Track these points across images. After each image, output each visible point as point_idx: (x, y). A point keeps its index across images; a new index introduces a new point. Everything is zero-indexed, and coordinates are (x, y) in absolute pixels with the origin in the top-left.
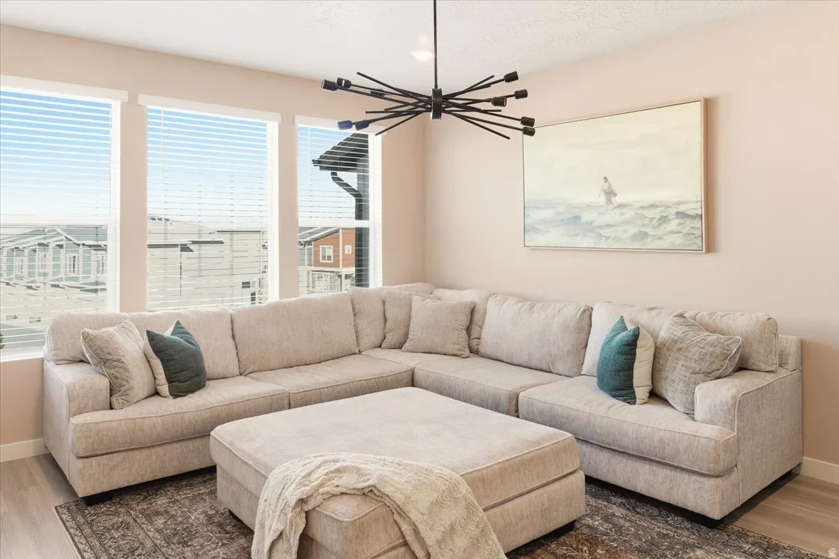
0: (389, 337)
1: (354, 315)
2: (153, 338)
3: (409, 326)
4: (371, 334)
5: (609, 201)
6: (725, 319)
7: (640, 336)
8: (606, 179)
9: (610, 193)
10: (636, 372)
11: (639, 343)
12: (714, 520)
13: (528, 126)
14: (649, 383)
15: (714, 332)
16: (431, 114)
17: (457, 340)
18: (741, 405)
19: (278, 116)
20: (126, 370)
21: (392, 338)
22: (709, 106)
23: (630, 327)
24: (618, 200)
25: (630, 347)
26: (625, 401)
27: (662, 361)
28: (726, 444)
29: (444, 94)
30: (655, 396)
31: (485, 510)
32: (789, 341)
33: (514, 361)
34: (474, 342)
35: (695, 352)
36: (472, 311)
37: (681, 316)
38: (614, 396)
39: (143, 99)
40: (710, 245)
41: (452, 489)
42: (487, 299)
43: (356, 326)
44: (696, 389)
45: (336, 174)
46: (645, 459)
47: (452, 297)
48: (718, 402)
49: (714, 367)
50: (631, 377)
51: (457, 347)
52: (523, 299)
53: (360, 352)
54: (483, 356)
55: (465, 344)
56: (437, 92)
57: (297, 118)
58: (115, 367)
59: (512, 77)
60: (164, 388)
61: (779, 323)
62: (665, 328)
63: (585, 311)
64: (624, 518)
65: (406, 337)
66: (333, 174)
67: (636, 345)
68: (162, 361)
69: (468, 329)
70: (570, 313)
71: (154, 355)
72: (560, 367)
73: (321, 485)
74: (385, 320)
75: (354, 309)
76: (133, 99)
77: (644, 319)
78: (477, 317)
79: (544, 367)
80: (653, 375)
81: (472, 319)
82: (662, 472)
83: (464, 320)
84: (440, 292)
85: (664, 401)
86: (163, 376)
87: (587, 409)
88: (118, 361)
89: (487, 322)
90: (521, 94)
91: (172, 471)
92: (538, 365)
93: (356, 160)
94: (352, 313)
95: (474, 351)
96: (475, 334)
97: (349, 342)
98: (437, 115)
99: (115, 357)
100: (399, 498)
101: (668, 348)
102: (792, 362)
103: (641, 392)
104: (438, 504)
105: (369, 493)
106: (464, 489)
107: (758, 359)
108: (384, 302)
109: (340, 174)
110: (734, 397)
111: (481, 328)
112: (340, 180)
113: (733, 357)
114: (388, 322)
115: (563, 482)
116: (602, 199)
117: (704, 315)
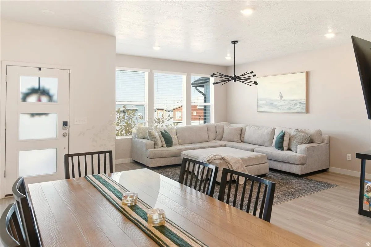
0: (217, 137)
1: (208, 130)
2: (162, 133)
3: (223, 134)
4: (212, 136)
5: (281, 99)
6: (308, 130)
7: (285, 134)
8: (280, 93)
9: (281, 97)
10: (284, 143)
11: (285, 136)
12: (299, 175)
13: (256, 83)
14: (288, 146)
15: (304, 133)
16: (233, 81)
17: (237, 138)
18: (308, 149)
19: (186, 74)
20: (158, 140)
21: (218, 137)
22: (308, 74)
23: (283, 132)
24: (283, 99)
25: (283, 137)
26: (281, 150)
27: (291, 141)
28: (303, 158)
29: (236, 76)
30: (289, 149)
31: (246, 166)
32: (325, 136)
33: (254, 143)
34: (242, 139)
35: (299, 138)
36: (242, 130)
37: (297, 129)
38: (279, 149)
39: (153, 71)
40: (308, 111)
41: (238, 160)
42: (246, 127)
43: (208, 133)
44: (298, 146)
45: (197, 88)
46: (286, 162)
47: (235, 126)
48: (302, 148)
49: (303, 141)
50: (283, 144)
51: (237, 140)
52: (256, 126)
53: (209, 141)
54: (245, 142)
55: (239, 139)
56: (235, 76)
57: (191, 74)
58: (155, 139)
59: (252, 72)
60: (165, 145)
61: (322, 131)
62: (293, 132)
63: (273, 129)
64: (279, 175)
65: (222, 137)
66: (196, 88)
67: (284, 136)
68: (164, 139)
69: (241, 135)
70: (269, 130)
71: (162, 137)
72: (266, 145)
73: (212, 158)
74: (216, 132)
75: (207, 129)
76: (151, 71)
77: (288, 131)
78: (243, 131)
79: (262, 144)
80: (289, 144)
81: (241, 132)
82: (288, 165)
83: (239, 132)
84: (232, 125)
85: (292, 150)
86: (164, 142)
87: (271, 152)
88: (156, 137)
89: (246, 132)
90: (254, 76)
91: (169, 164)
92: (260, 144)
93: (204, 84)
94: (207, 130)
95: (242, 141)
96: (242, 136)
97: (206, 138)
98: (235, 81)
99: (155, 137)
100: (228, 160)
101: (293, 137)
102: (326, 142)
103: (285, 148)
104: (235, 163)
105: (222, 159)
106: (241, 161)
107: (315, 140)
108: (216, 127)
109: (198, 88)
110: (306, 147)
111: (244, 135)
112: (198, 90)
113: (308, 139)
114: (217, 132)
115: (264, 164)
116: (279, 98)
117: (304, 130)
